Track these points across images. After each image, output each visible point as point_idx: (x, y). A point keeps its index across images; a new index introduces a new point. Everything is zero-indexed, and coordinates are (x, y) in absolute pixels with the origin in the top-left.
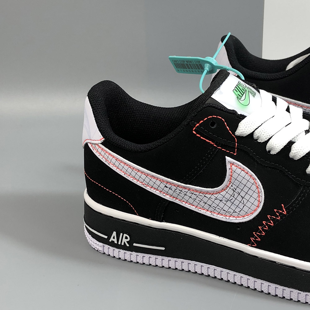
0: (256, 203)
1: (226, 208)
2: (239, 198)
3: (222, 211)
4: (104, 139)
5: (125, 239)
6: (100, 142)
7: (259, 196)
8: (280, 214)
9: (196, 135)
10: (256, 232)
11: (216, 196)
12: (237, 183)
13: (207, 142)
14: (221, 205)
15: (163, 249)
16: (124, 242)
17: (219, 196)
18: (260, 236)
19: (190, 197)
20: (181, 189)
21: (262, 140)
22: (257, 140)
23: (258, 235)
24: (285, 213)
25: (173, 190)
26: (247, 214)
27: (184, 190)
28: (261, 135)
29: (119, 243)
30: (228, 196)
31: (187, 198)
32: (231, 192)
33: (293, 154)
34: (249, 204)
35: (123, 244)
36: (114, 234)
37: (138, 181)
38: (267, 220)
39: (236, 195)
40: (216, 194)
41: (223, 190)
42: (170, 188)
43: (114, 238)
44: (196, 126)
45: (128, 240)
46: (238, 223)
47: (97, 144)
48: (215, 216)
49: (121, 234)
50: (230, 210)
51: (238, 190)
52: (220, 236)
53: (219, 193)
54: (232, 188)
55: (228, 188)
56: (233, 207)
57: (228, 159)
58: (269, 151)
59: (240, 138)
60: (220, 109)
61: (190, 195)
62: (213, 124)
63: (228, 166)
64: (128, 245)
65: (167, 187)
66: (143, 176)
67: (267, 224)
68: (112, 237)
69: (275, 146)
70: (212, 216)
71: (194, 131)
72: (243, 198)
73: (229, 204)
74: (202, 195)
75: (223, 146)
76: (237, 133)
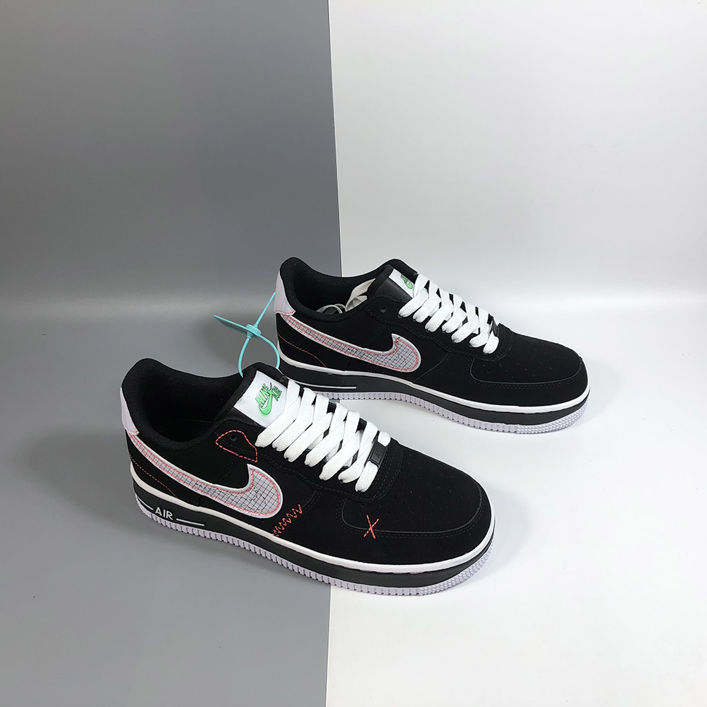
0: (276, 504)
1: (250, 506)
2: (262, 499)
3: (247, 508)
4: (138, 432)
5: (168, 514)
6: (136, 434)
7: (278, 498)
8: (297, 513)
9: (218, 446)
10: (277, 526)
11: (241, 495)
12: (258, 486)
13: (229, 452)
14: (247, 503)
15: (203, 525)
16: (168, 516)
17: (245, 496)
18: (281, 530)
19: (219, 494)
20: (210, 487)
21: (280, 450)
22: (276, 449)
24: (301, 512)
25: (203, 487)
26: (268, 512)
27: (212, 489)
28: (279, 445)
29: (164, 516)
30: (251, 496)
31: (216, 494)
33: (308, 462)
34: (270, 504)
36: (159, 508)
37: (172, 475)
38: (286, 518)
39: (259, 496)
40: (242, 493)
41: (247, 491)
42: (200, 486)
43: (159, 511)
44: (218, 438)
45: (171, 515)
46: (261, 519)
48: (242, 512)
49: (165, 510)
50: (254, 508)
51: (260, 492)
53: (244, 493)
54: (254, 490)
55: (252, 490)
56: (257, 506)
57: (249, 466)
58: (287, 459)
59: (260, 448)
62: (234, 437)
63: (250, 472)
64: (171, 519)
65: (197, 484)
66: (176, 473)
67: (286, 521)
68: (157, 510)
69: (292, 454)
70: (239, 511)
71: (217, 442)
72: (264, 499)
73: (253, 502)
74: (229, 493)
76: (256, 444)
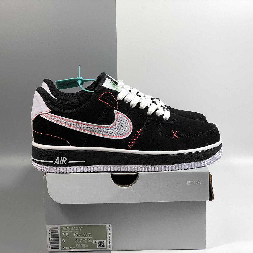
0: (129, 129)
1: (116, 133)
2: (122, 128)
3: (115, 135)
4: (51, 110)
5: (64, 160)
6: (49, 112)
7: (130, 126)
8: (140, 132)
9: (100, 101)
10: (130, 142)
11: (111, 128)
12: (120, 121)
13: (105, 103)
14: (114, 132)
15: (84, 161)
16: (63, 162)
17: (113, 128)
18: (132, 144)
19: (99, 131)
20: (95, 127)
21: (128, 102)
22: (125, 102)
23: (131, 143)
24: (142, 132)
25: (91, 128)
26: (126, 134)
27: (96, 128)
28: (128, 99)
29: (60, 163)
30: (117, 128)
31: (97, 131)
32: (118, 125)
33: (141, 106)
34: (126, 130)
35: (62, 163)
36: (58, 158)
37: (72, 127)
38: (135, 136)
39: (120, 126)
40: (111, 127)
41: (114, 125)
42: (89, 128)
43: (57, 161)
44: (100, 97)
45: (66, 160)
46: (122, 139)
47: (47, 113)
48: (112, 138)
49: (62, 158)
50: (118, 134)
51: (121, 124)
52: (113, 148)
53: (113, 127)
54: (118, 123)
55: (116, 124)
56: (120, 132)
57: (115, 110)
58: (131, 107)
59: (119, 101)
60: (105, 88)
61: (99, 129)
62: (107, 95)
63: (115, 114)
64: (65, 163)
65: (88, 127)
66: (75, 124)
67: (135, 138)
68: (56, 160)
69: (134, 103)
71: (99, 99)
72: (123, 127)
73: (117, 131)
74: (105, 129)
75: (112, 105)
76: (117, 99)
